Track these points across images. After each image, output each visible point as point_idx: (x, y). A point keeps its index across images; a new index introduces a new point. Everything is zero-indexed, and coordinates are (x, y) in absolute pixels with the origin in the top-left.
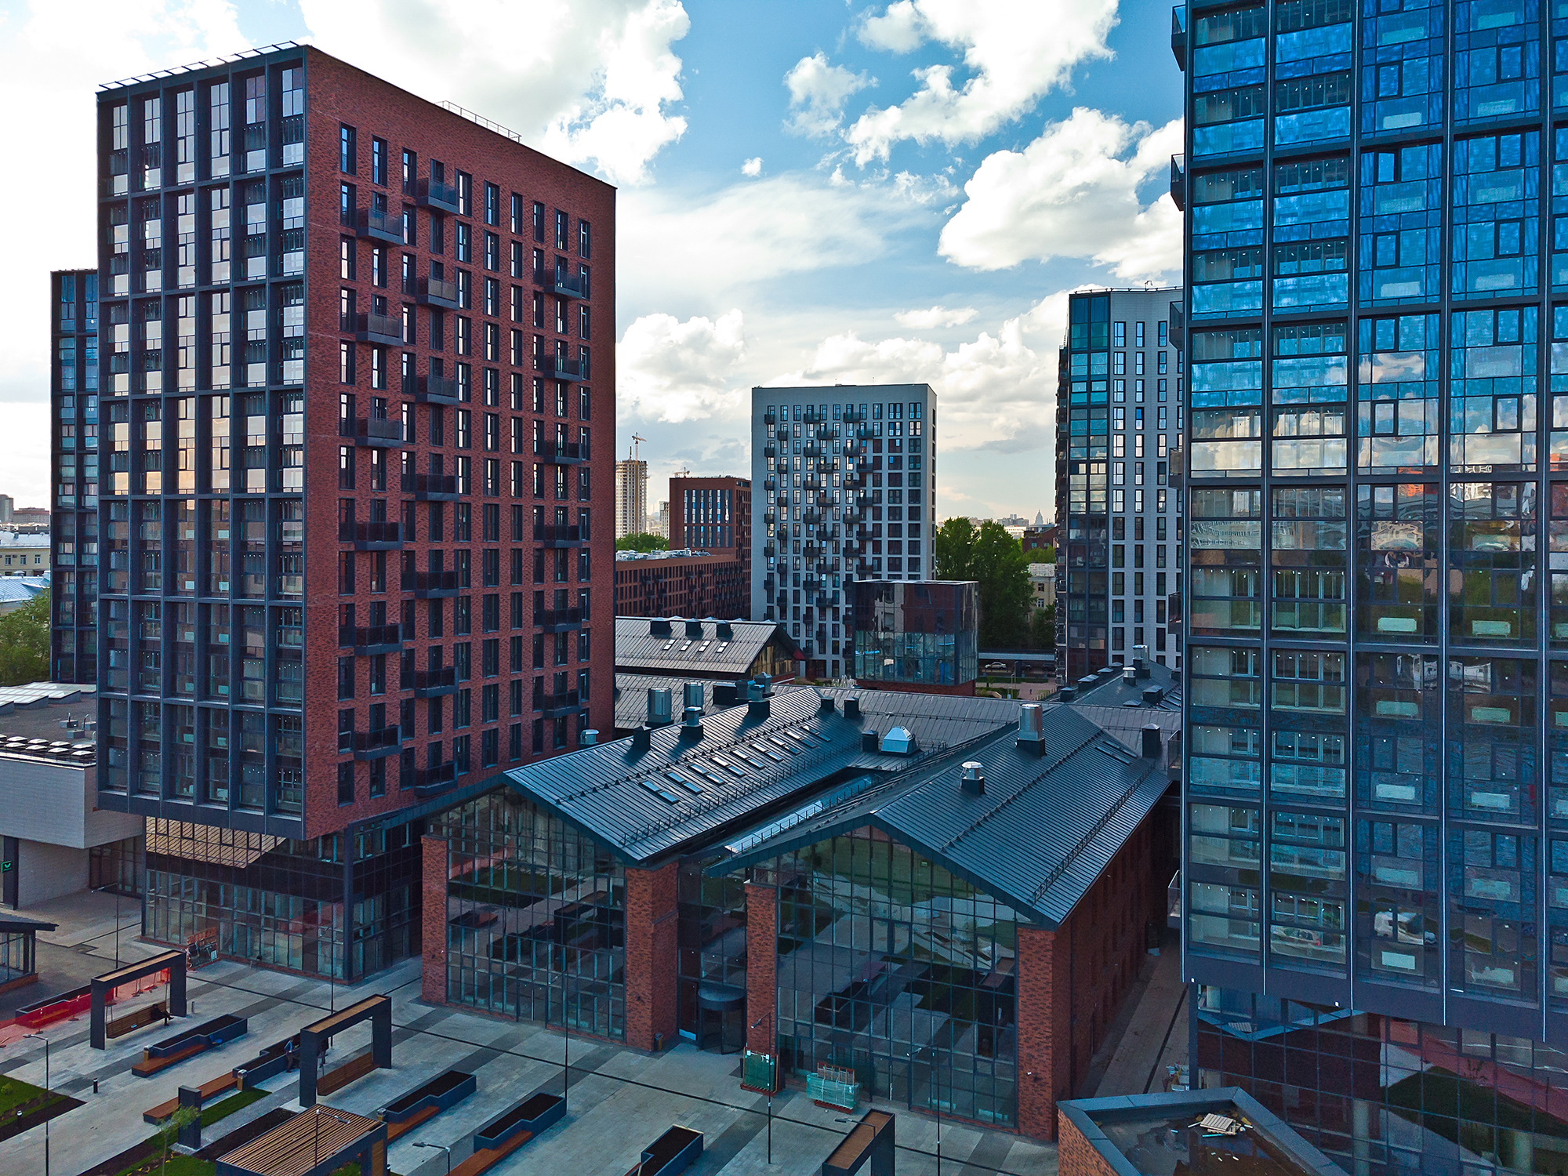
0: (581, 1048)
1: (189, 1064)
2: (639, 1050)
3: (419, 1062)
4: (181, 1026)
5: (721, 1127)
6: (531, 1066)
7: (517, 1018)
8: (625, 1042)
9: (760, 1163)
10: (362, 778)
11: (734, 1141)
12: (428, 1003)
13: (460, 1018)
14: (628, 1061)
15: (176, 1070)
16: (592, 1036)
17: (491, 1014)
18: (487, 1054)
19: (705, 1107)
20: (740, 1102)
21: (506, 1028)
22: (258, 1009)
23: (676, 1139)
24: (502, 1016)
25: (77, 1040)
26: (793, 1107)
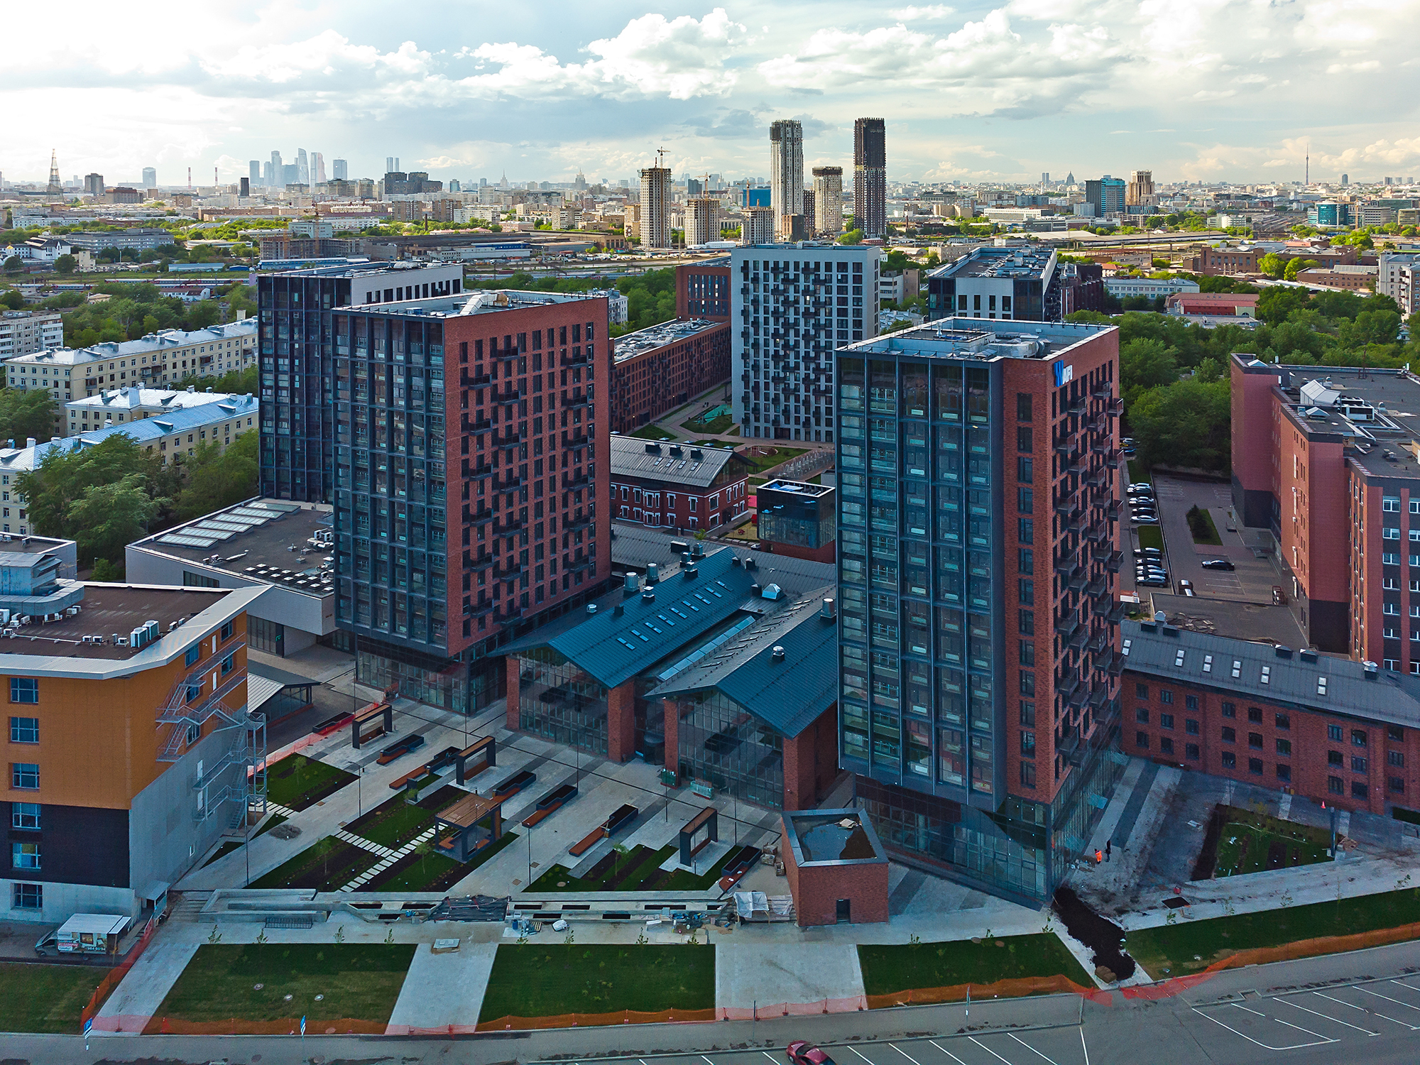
0: (586, 758)
1: (403, 758)
2: (615, 762)
3: (508, 763)
4: (392, 739)
5: (648, 804)
6: (562, 767)
7: (556, 740)
8: (608, 757)
9: (663, 822)
10: (474, 625)
11: (653, 811)
12: (510, 729)
13: (526, 739)
14: (610, 767)
15: (396, 762)
16: (592, 753)
17: (542, 738)
18: (541, 760)
19: (642, 793)
20: (659, 790)
21: (549, 746)
22: (426, 729)
23: (626, 809)
24: (547, 739)
25: (345, 743)
26: (684, 795)
